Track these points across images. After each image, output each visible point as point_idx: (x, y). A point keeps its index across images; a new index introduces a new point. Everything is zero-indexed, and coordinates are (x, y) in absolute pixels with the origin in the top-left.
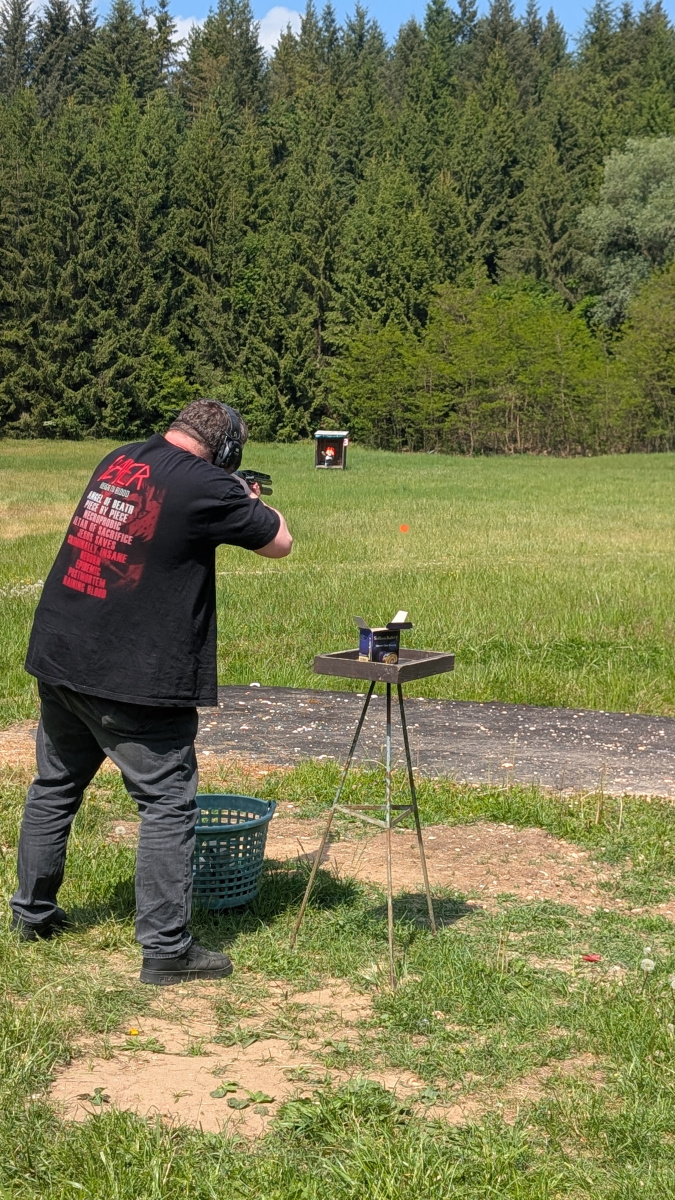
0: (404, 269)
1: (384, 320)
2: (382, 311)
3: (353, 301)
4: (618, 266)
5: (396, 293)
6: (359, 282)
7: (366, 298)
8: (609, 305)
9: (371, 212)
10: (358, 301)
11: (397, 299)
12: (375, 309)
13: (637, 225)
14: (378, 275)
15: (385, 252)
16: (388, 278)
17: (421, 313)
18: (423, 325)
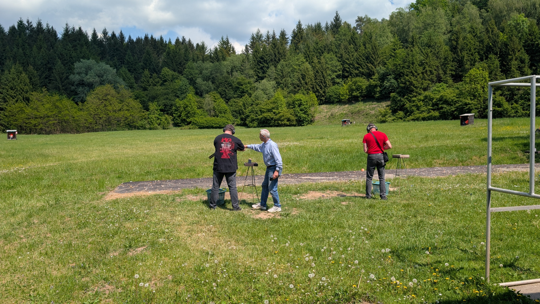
0: (21, 88)
1: (17, 101)
2: (16, 99)
3: (6, 96)
4: (80, 89)
5: (20, 94)
6: (8, 91)
7: (10, 96)
8: (79, 98)
9: (9, 74)
10: (8, 96)
11: (20, 96)
12: (13, 98)
13: (85, 79)
14: (13, 90)
15: (15, 84)
16: (17, 91)
17: (27, 100)
18: (29, 102)
